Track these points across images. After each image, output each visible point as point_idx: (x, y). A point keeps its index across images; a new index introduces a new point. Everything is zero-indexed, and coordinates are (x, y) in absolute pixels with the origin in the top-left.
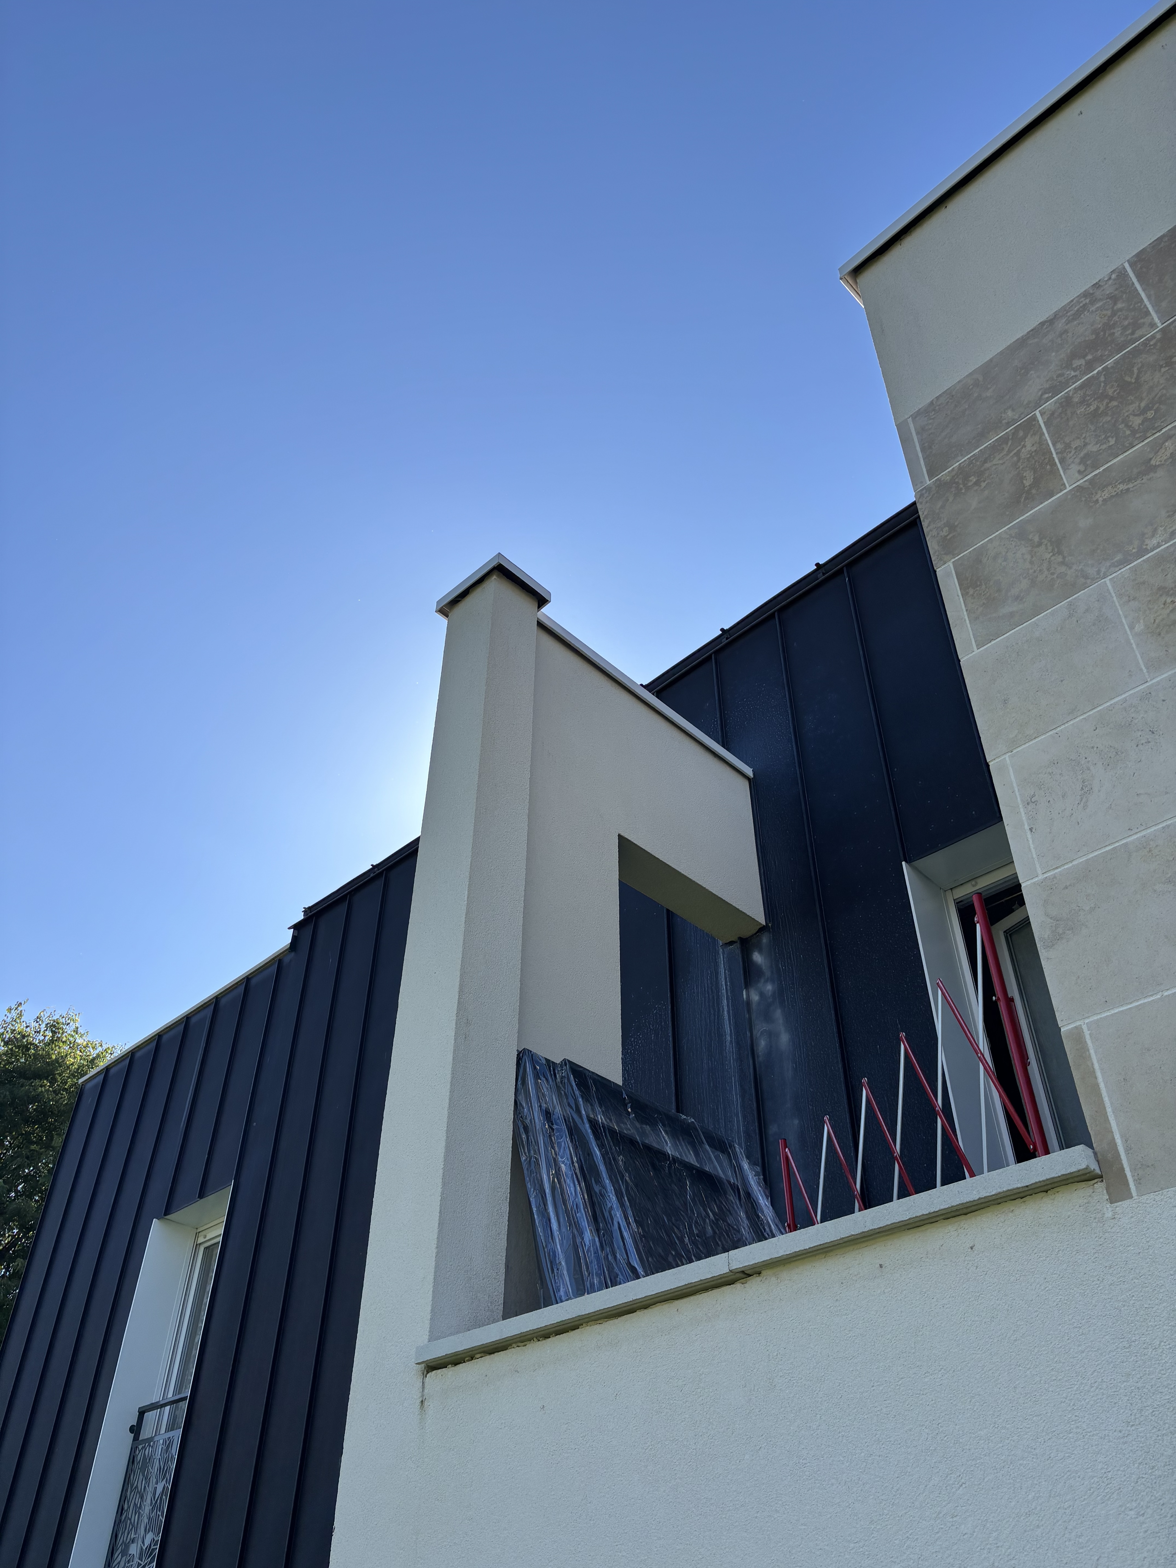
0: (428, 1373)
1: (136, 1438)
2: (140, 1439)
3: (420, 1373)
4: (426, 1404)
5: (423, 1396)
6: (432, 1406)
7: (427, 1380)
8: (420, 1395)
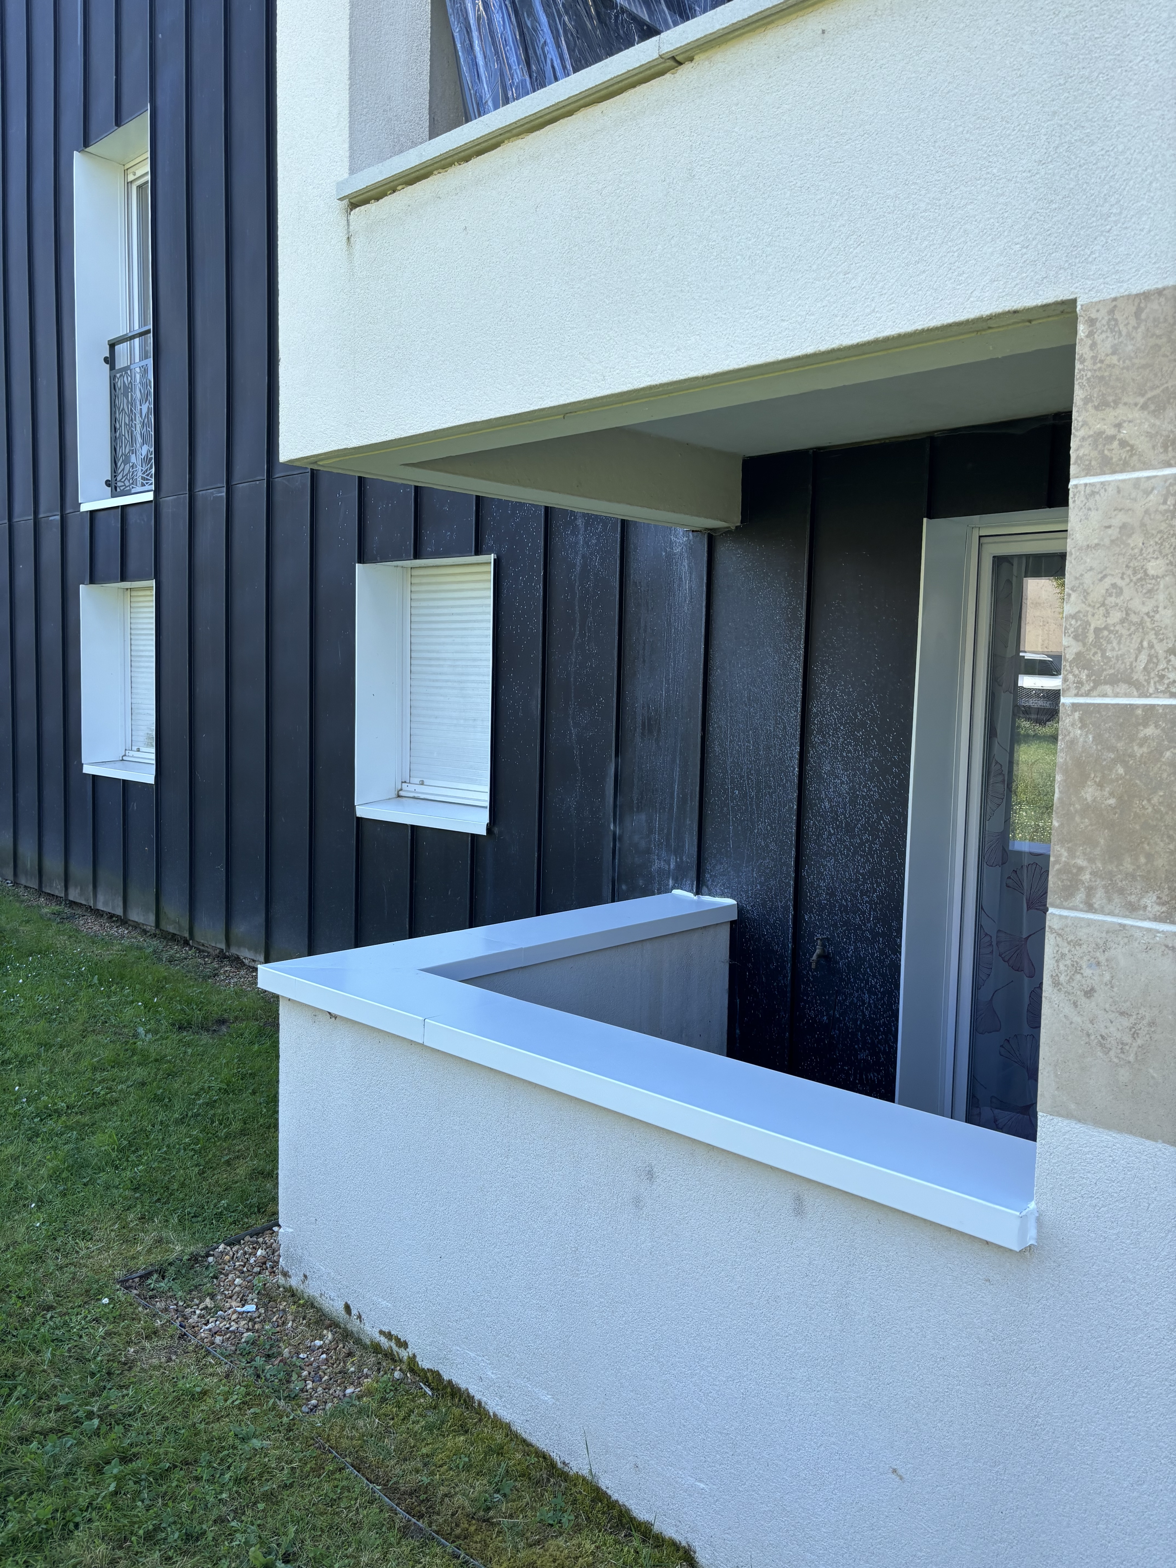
0: (351, 210)
1: (112, 367)
2: (116, 368)
3: (344, 211)
4: (352, 239)
5: (348, 232)
6: (359, 243)
7: (352, 217)
8: (346, 232)
